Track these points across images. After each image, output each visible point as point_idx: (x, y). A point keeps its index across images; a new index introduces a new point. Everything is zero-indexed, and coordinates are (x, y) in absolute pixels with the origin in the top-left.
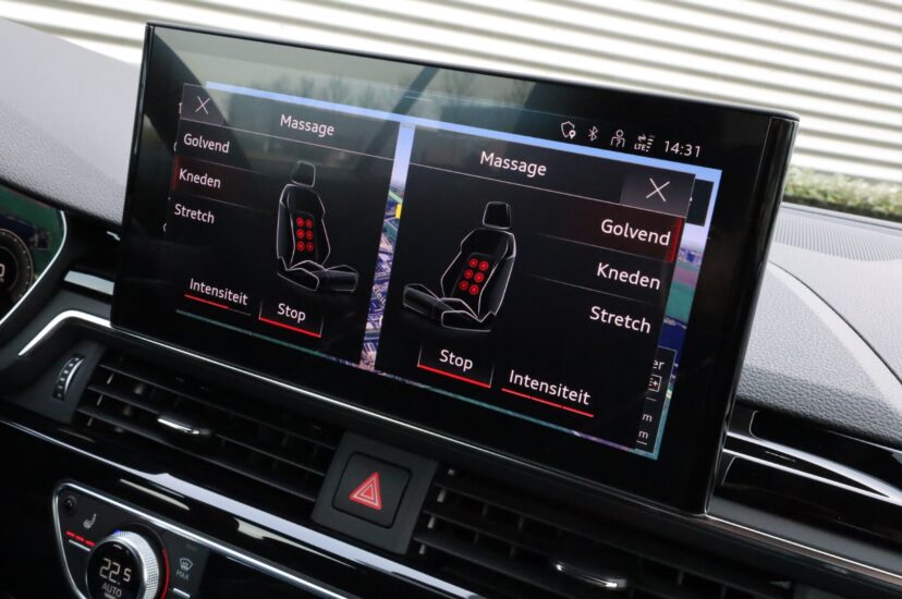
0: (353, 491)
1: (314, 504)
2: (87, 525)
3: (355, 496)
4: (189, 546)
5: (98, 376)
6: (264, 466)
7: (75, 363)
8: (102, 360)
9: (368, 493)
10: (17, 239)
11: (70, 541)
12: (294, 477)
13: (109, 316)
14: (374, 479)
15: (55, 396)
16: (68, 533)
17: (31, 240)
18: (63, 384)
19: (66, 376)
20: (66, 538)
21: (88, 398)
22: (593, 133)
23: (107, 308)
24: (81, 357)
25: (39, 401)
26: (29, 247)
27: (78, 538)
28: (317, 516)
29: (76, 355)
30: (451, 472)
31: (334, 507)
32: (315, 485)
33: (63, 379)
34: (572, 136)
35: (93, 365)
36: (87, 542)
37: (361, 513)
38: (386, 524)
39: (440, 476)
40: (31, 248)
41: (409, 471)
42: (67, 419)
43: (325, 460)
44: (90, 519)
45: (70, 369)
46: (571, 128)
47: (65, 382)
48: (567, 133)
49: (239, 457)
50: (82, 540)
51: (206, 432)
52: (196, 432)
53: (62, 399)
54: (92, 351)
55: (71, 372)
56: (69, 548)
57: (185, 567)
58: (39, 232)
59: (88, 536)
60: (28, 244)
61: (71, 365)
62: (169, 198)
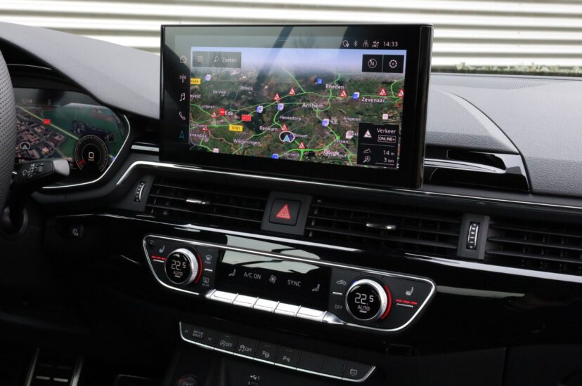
0: (277, 213)
1: (261, 223)
2: (161, 251)
3: (279, 216)
5: (153, 190)
7: (142, 185)
8: (154, 182)
10: (98, 139)
11: (154, 260)
14: (286, 207)
15: (135, 201)
16: (153, 257)
17: (106, 138)
20: (151, 259)
21: (150, 200)
22: (355, 43)
24: (145, 182)
25: (128, 204)
27: (157, 258)
28: (263, 227)
29: (141, 182)
30: (319, 201)
31: (270, 222)
32: (260, 216)
34: (347, 46)
35: (151, 186)
36: (161, 258)
37: (282, 222)
38: (293, 224)
39: (314, 201)
40: (106, 142)
41: (300, 201)
42: (142, 209)
43: (263, 205)
44: (162, 248)
45: (140, 188)
46: (346, 43)
47: (139, 194)
48: (345, 45)
50: (159, 258)
51: (208, 202)
52: (204, 203)
53: (139, 201)
54: (149, 180)
55: (140, 191)
56: (153, 262)
57: (208, 259)
59: (162, 256)
60: (104, 141)
61: (140, 186)
62: (181, 100)
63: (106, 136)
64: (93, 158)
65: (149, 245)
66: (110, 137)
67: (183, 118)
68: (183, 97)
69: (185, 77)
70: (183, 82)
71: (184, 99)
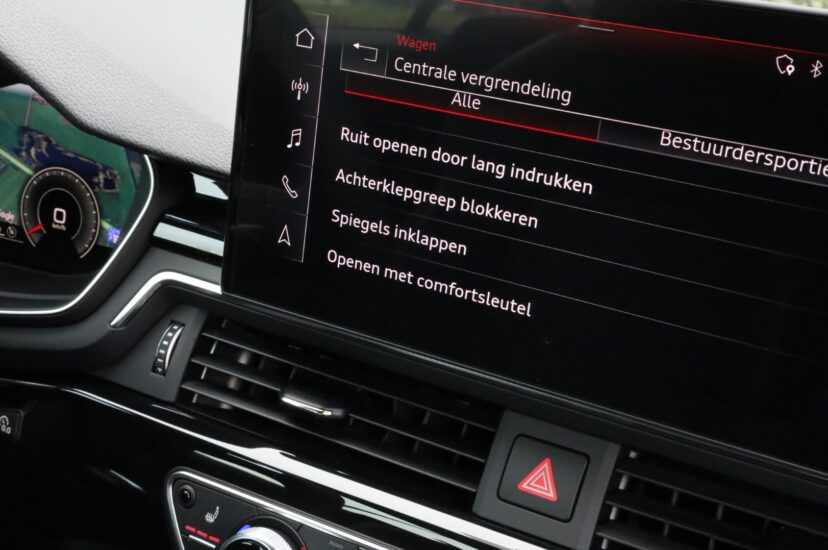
0: (521, 479)
1: (474, 495)
2: (210, 518)
3: (524, 486)
4: (331, 543)
5: (201, 347)
6: (404, 448)
7: (174, 332)
8: (204, 329)
9: (540, 482)
10: (78, 179)
11: (191, 536)
12: (442, 461)
13: (219, 280)
14: (546, 465)
15: (154, 370)
16: (188, 527)
17: (96, 180)
18: (163, 357)
19: (166, 348)
20: (185, 533)
21: (191, 373)
22: (816, 69)
23: (217, 272)
24: (181, 325)
25: (134, 374)
26: (93, 188)
27: (199, 532)
28: (479, 508)
29: (173, 322)
30: (633, 455)
31: (499, 497)
32: (475, 472)
33: (162, 352)
34: (790, 73)
35: (195, 335)
36: (211, 538)
37: (533, 505)
38: (563, 517)
39: (622, 462)
40: (97, 189)
41: (587, 456)
42: (171, 396)
43: (484, 444)
44: (213, 512)
45: (169, 339)
46: (788, 62)
47: (165, 355)
48: (784, 68)
49: (373, 437)
50: (205, 535)
51: (338, 413)
52: (327, 413)
53: (164, 373)
55: (172, 342)
56: (190, 544)
58: (104, 172)
59: (210, 530)
60: (93, 185)
61: (170, 334)
62: (289, 146)
63: (97, 175)
64: (63, 222)
65: (181, 498)
66: (106, 180)
67: (293, 194)
68: (296, 139)
69: (306, 87)
70: (299, 98)
71: (298, 144)
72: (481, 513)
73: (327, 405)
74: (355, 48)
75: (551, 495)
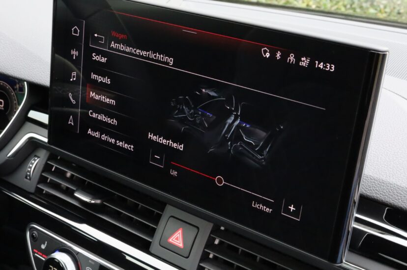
0: (169, 237)
1: (151, 243)
2: (43, 247)
3: (170, 240)
4: (90, 261)
5: (47, 168)
7: (35, 160)
8: (49, 159)
9: (177, 239)
10: (8, 87)
11: (36, 254)
13: (47, 136)
14: (180, 231)
15: (26, 178)
16: (34, 250)
17: (15, 87)
18: (30, 172)
19: (31, 168)
20: (34, 253)
21: (42, 180)
22: (278, 55)
24: (38, 157)
25: (18, 179)
26: (14, 91)
27: (39, 253)
28: (153, 249)
29: (36, 156)
30: (222, 228)
31: (160, 245)
32: (152, 232)
33: (29, 169)
34: (268, 56)
35: (44, 163)
36: (43, 256)
38: (185, 256)
39: (214, 231)
40: (16, 92)
41: (198, 228)
42: (32, 190)
43: (156, 219)
44: (44, 244)
45: (32, 164)
47: (30, 171)
48: (265, 54)
50: (41, 254)
51: (98, 201)
52: (93, 202)
53: (30, 179)
54: (43, 154)
55: (34, 165)
56: (35, 258)
58: (19, 84)
59: (44, 252)
61: (33, 162)
62: (71, 80)
63: (16, 85)
64: (2, 106)
65: (32, 236)
66: (19, 87)
67: (74, 102)
68: (74, 77)
69: (77, 53)
70: (74, 58)
71: (75, 79)
72: (152, 252)
73: (94, 198)
74: (95, 36)
75: (181, 245)
